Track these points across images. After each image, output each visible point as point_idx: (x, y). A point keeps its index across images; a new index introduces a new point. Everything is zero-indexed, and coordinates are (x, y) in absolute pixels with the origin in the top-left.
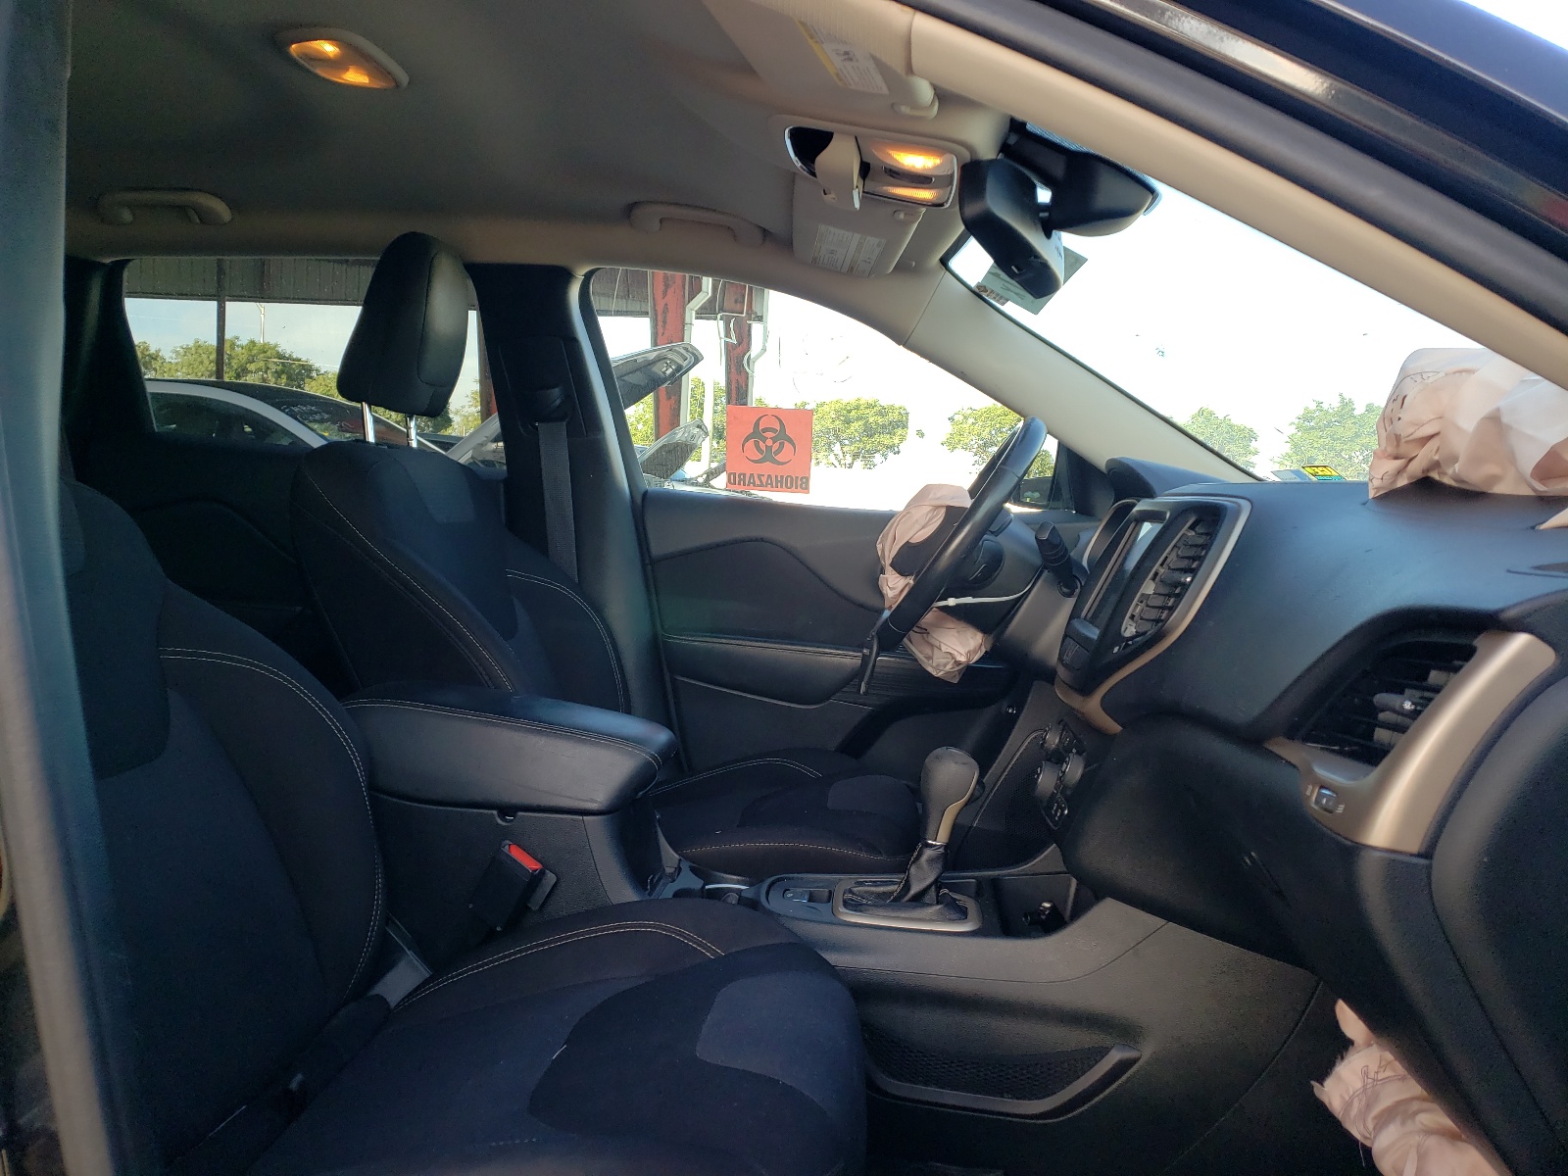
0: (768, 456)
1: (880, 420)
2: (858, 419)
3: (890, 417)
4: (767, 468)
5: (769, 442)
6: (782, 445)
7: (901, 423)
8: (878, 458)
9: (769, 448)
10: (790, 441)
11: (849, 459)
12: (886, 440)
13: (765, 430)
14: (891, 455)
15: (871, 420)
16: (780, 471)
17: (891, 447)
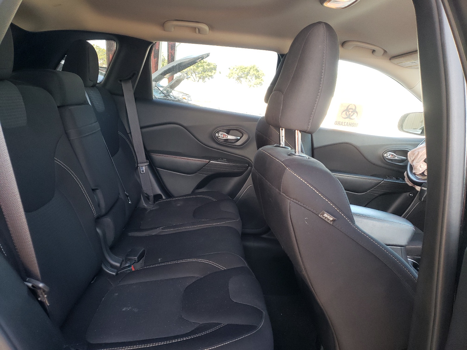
0: (349, 117)
1: (208, 67)
2: (201, 66)
3: (211, 66)
4: (347, 120)
5: (350, 113)
6: (354, 113)
7: (215, 69)
8: (206, 79)
9: (350, 114)
10: (357, 113)
11: (198, 79)
12: (210, 74)
13: (350, 109)
14: (210, 78)
15: (205, 67)
16: (351, 121)
17: (211, 76)
